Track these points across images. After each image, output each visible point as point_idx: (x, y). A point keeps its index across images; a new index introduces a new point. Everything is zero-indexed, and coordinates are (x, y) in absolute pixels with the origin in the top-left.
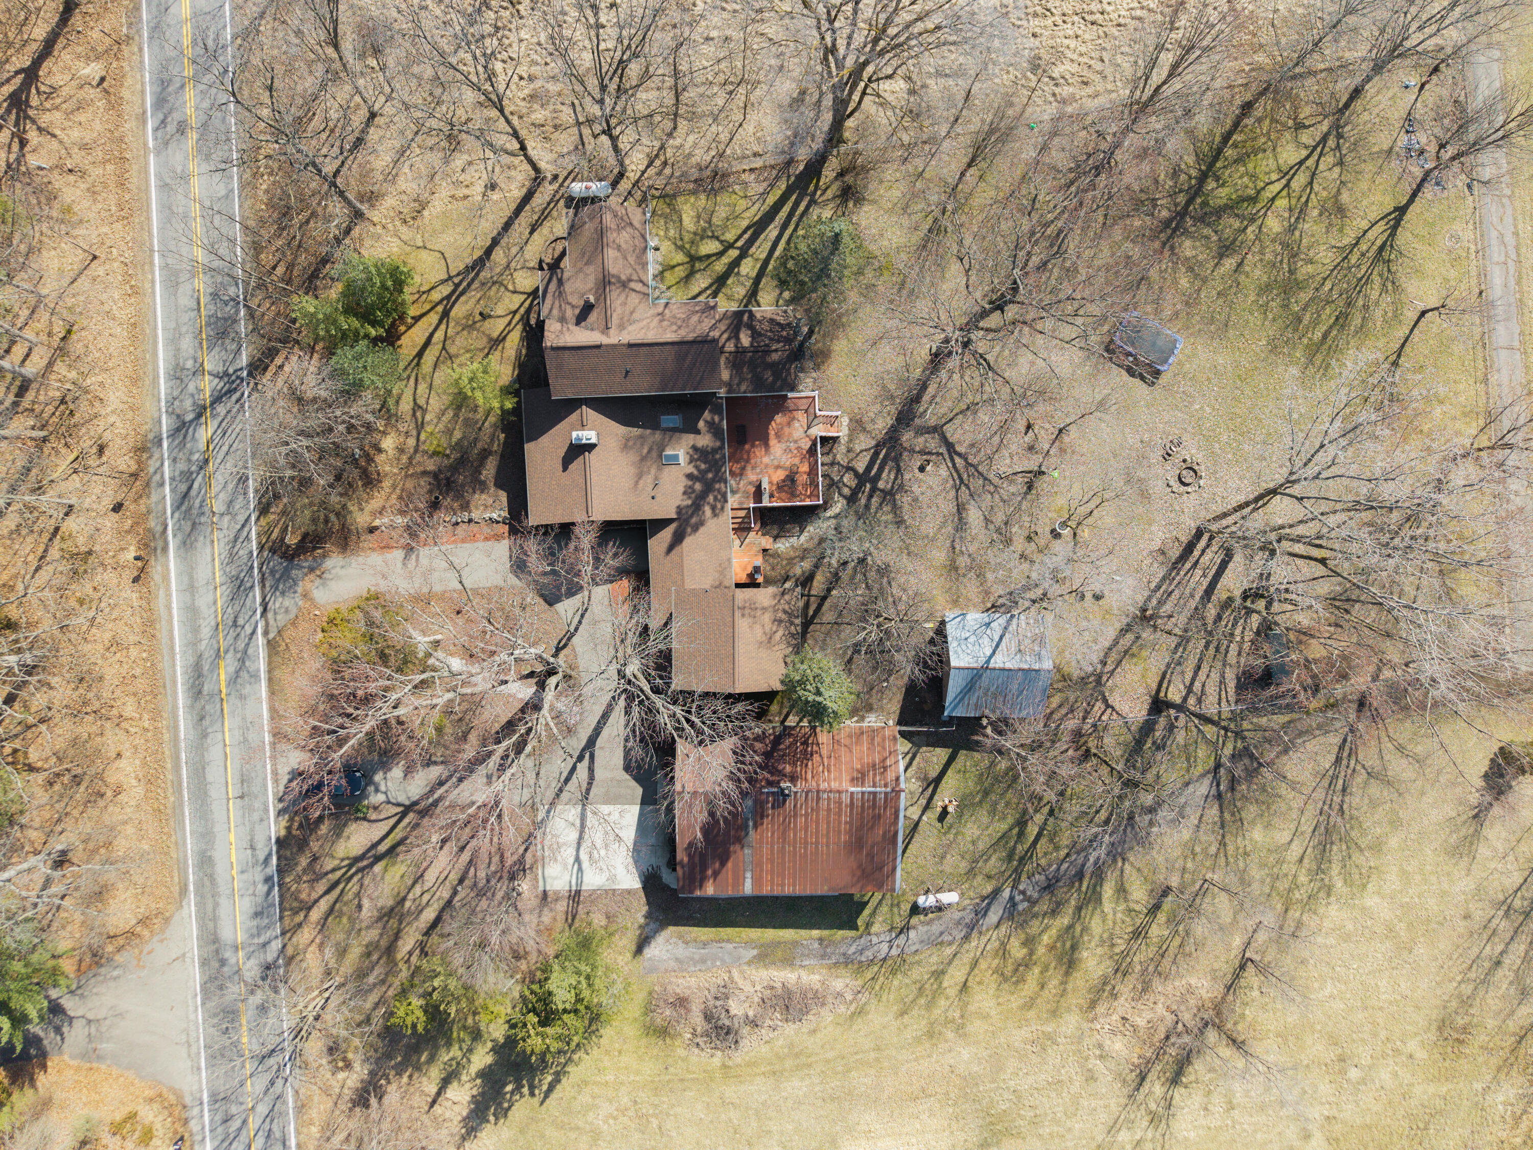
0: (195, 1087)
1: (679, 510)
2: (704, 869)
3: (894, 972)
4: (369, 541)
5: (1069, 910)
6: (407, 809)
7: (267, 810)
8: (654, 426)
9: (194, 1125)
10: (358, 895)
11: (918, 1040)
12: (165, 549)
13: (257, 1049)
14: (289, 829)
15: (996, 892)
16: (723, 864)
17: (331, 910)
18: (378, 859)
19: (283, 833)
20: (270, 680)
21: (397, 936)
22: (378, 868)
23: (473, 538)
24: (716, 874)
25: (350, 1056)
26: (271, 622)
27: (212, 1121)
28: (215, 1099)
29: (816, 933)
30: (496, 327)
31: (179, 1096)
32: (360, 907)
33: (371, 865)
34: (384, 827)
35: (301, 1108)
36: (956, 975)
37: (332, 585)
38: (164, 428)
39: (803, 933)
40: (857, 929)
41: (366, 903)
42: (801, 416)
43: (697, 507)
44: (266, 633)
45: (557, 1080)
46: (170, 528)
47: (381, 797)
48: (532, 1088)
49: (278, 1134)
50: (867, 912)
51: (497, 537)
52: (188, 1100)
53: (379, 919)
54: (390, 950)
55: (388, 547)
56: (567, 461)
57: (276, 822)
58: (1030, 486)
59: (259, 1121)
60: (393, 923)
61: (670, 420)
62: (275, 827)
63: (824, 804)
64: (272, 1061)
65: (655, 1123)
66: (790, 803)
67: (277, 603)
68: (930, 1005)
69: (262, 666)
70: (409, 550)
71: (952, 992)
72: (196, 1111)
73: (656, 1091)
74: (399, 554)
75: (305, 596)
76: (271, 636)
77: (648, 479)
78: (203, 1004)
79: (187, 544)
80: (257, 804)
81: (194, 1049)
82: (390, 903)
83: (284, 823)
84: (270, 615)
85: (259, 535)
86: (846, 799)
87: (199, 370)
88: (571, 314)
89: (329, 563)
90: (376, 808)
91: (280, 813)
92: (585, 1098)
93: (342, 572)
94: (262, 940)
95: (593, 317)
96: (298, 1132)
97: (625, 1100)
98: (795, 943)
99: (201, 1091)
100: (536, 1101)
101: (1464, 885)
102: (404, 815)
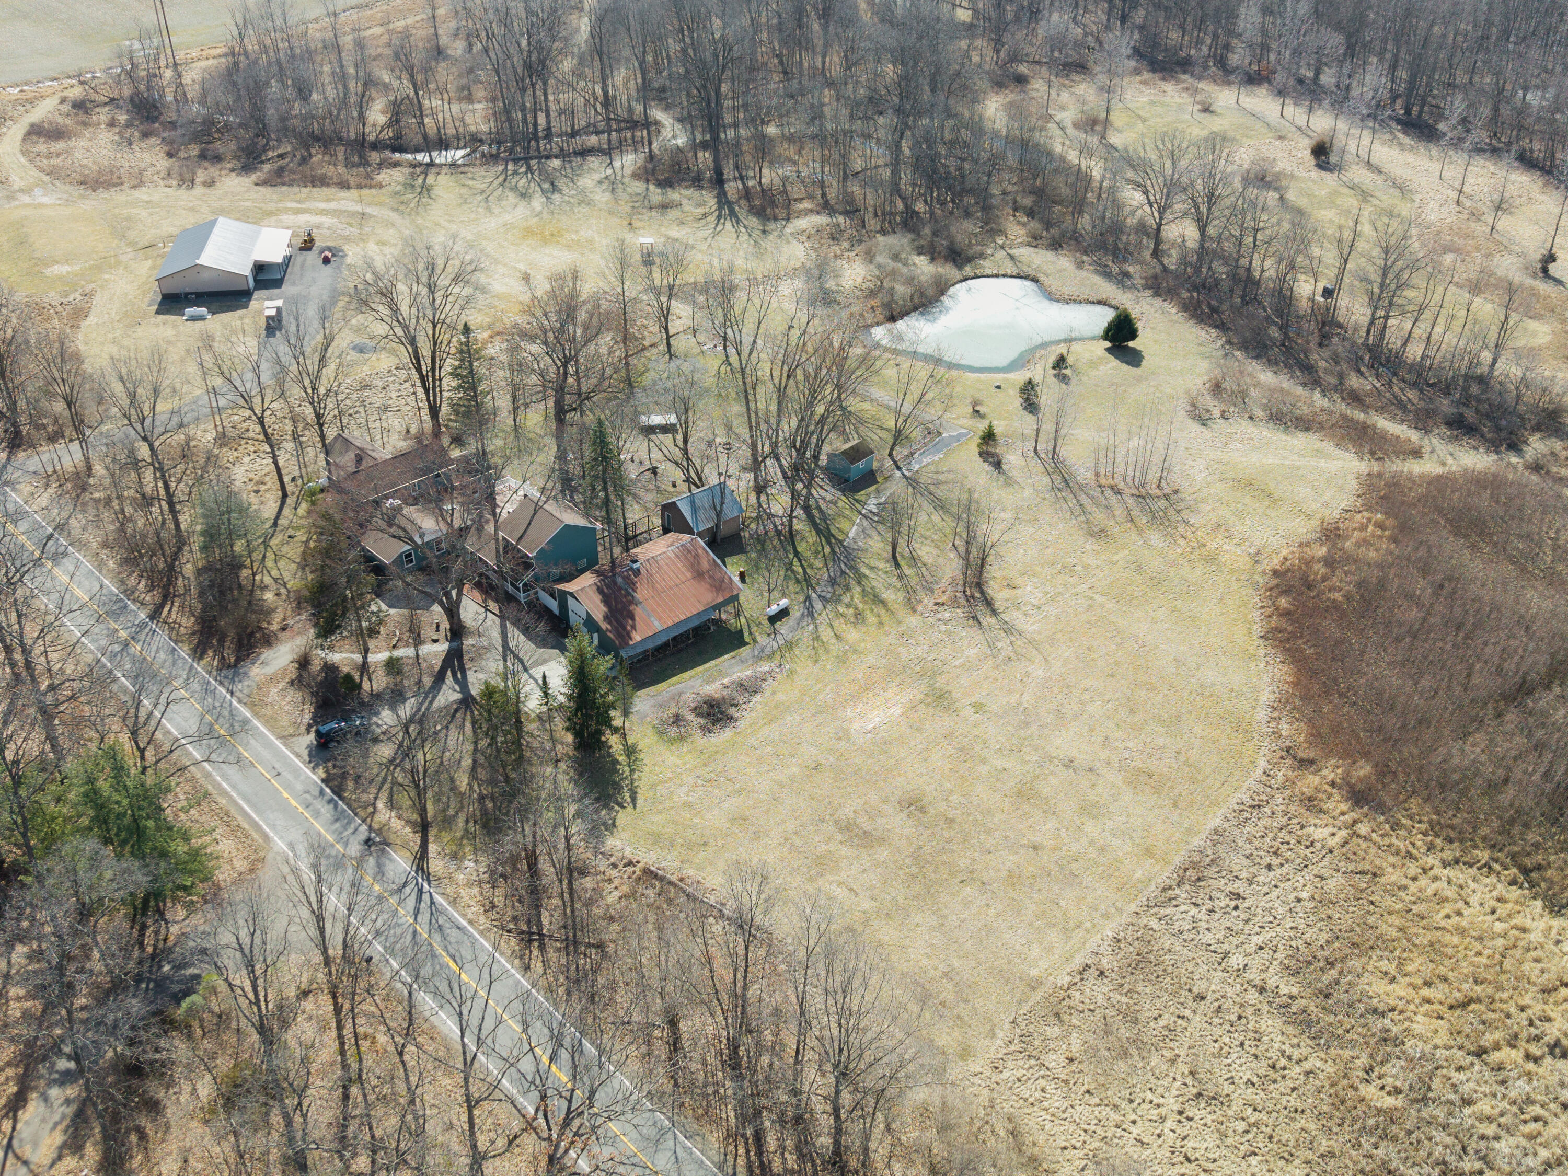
2: (624, 628)
3: (791, 650)
5: (855, 586)
6: (408, 724)
7: (303, 772)
13: (392, 887)
15: (808, 598)
16: (633, 619)
19: (324, 776)
24: (633, 627)
26: (241, 696)
29: (728, 657)
34: (398, 738)
36: (826, 634)
37: (270, 663)
39: (719, 659)
40: (747, 644)
44: (240, 701)
45: (633, 793)
47: (383, 728)
48: (620, 805)
49: (447, 925)
50: (746, 634)
62: (315, 776)
63: (662, 563)
64: (409, 888)
66: (643, 571)
67: (239, 686)
68: (827, 651)
69: (249, 715)
76: (245, 700)
83: (321, 771)
84: (238, 694)
86: (672, 555)
90: (383, 733)
91: (314, 768)
94: (350, 831)
98: (717, 665)
100: (630, 809)
102: (407, 728)
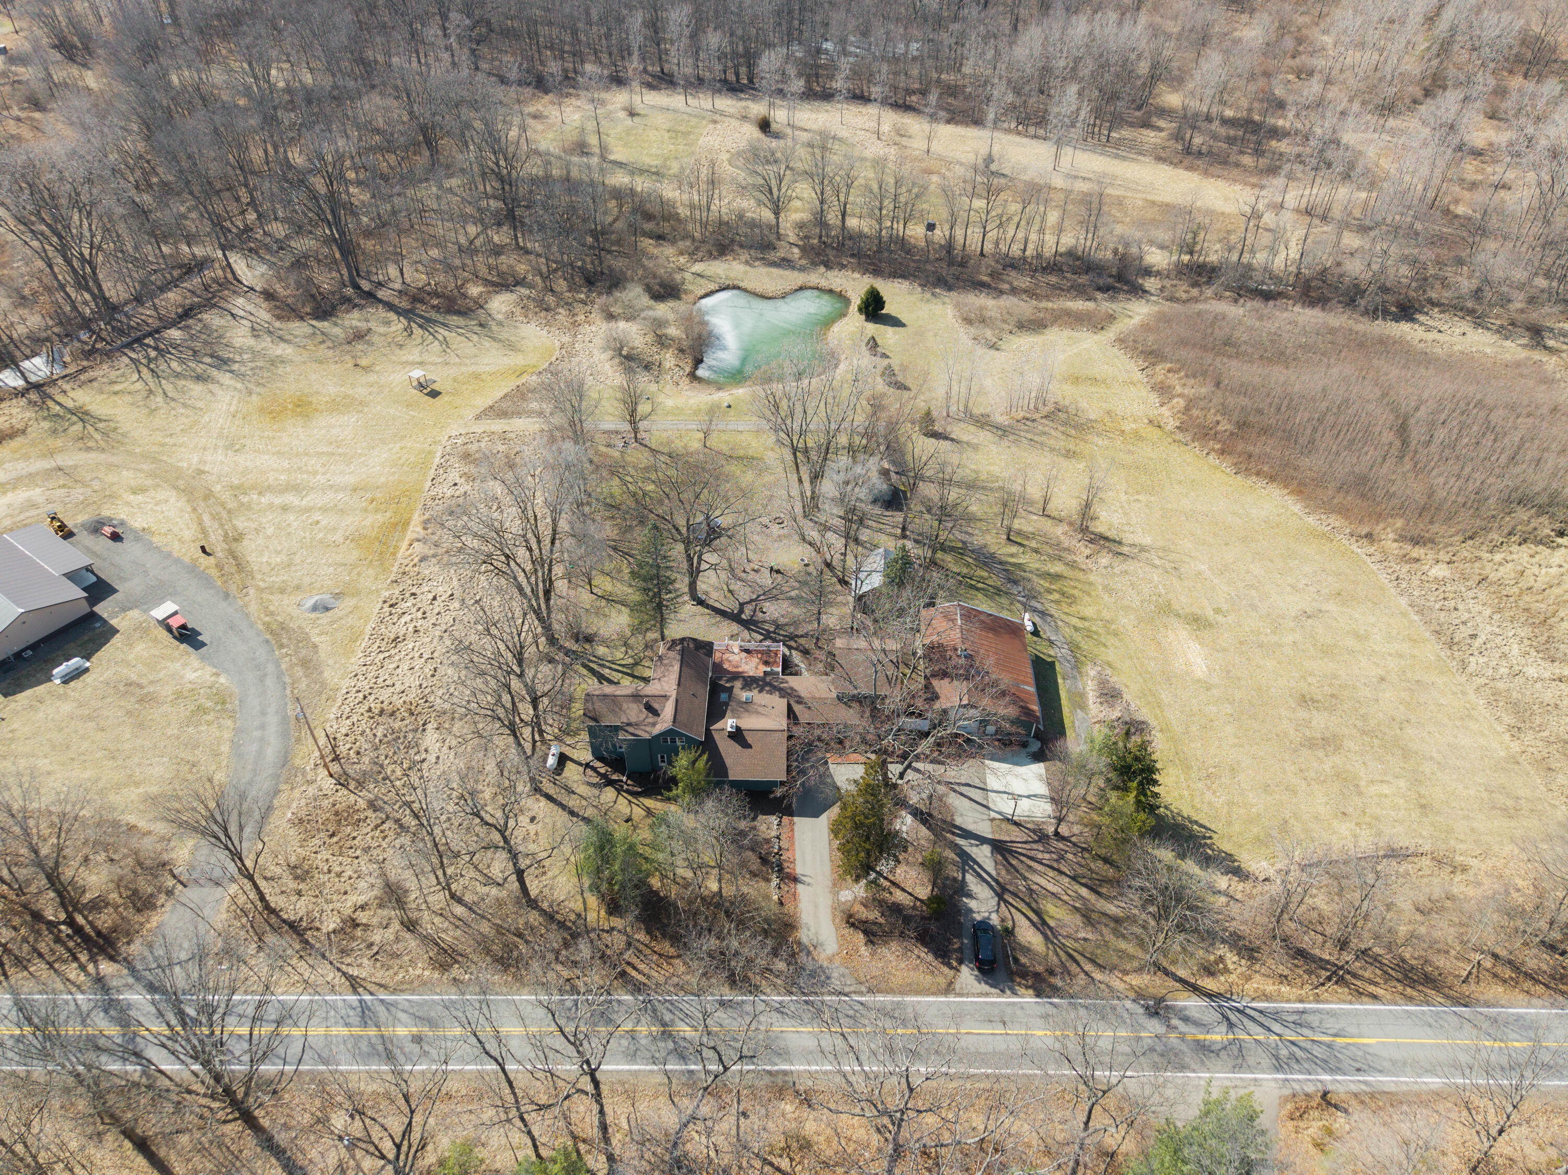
0: (1273, 1084)
1: (782, 697)
3: (1079, 648)
4: (789, 908)
5: (1027, 575)
6: (1001, 897)
7: (1013, 1004)
8: (727, 704)
9: (1310, 1089)
10: (1076, 940)
11: (1121, 640)
12: (785, 1073)
13: (1223, 1028)
14: (1027, 987)
15: (1021, 602)
16: (1014, 695)
17: (1092, 961)
18: (1044, 923)
19: (1031, 992)
20: (902, 993)
21: (1104, 914)
22: (1052, 923)
23: (791, 838)
24: (1023, 701)
25: (1212, 958)
26: (852, 989)
27: (1300, 1072)
28: (1278, 1068)
29: (1060, 681)
30: (638, 812)
31: (1286, 1100)
32: (1085, 940)
33: (1050, 928)
34: (1018, 916)
35: (1267, 998)
36: (1074, 621)
37: (822, 938)
38: (678, 1067)
39: (1061, 686)
40: (1053, 661)
41: (1082, 935)
42: (725, 656)
43: (780, 690)
44: (861, 993)
45: (1196, 822)
46: (768, 1068)
47: (994, 916)
48: (1204, 837)
49: (1295, 1017)
50: (1042, 656)
51: (792, 824)
52: (1287, 1092)
53: (1093, 925)
54: (1117, 920)
55: (795, 894)
56: (746, 745)
57: (1022, 996)
58: (778, 572)
59: (1288, 1031)
60: (1095, 916)
61: (724, 696)
62: (1027, 999)
63: (970, 638)
64: (1232, 1017)
65: (1211, 770)
66: (971, 653)
67: (836, 983)
68: (1097, 634)
69: (889, 998)
70: (795, 880)
71: (1087, 624)
72: (1297, 1086)
73: (1189, 768)
74: (800, 887)
75: (831, 960)
76: (864, 989)
77: (760, 709)
78: (1194, 1071)
79: (783, 1054)
80: (1009, 1011)
81: (1238, 1083)
82: (1078, 916)
83: (1022, 991)
84: (847, 989)
85: (779, 994)
86: (965, 627)
87: (632, 1035)
88: (651, 719)
89: (805, 940)
90: (1003, 920)
91: (1015, 993)
92: (1205, 808)
93: (813, 930)
94: (1126, 1015)
95: (656, 706)
96: (1288, 1001)
97: (1200, 785)
98: (1068, 691)
99: (1275, 1080)
100: (1215, 836)
101: (993, 447)
102: (1006, 902)
